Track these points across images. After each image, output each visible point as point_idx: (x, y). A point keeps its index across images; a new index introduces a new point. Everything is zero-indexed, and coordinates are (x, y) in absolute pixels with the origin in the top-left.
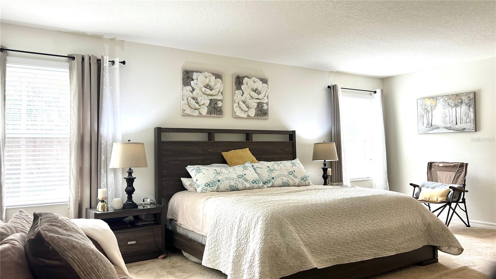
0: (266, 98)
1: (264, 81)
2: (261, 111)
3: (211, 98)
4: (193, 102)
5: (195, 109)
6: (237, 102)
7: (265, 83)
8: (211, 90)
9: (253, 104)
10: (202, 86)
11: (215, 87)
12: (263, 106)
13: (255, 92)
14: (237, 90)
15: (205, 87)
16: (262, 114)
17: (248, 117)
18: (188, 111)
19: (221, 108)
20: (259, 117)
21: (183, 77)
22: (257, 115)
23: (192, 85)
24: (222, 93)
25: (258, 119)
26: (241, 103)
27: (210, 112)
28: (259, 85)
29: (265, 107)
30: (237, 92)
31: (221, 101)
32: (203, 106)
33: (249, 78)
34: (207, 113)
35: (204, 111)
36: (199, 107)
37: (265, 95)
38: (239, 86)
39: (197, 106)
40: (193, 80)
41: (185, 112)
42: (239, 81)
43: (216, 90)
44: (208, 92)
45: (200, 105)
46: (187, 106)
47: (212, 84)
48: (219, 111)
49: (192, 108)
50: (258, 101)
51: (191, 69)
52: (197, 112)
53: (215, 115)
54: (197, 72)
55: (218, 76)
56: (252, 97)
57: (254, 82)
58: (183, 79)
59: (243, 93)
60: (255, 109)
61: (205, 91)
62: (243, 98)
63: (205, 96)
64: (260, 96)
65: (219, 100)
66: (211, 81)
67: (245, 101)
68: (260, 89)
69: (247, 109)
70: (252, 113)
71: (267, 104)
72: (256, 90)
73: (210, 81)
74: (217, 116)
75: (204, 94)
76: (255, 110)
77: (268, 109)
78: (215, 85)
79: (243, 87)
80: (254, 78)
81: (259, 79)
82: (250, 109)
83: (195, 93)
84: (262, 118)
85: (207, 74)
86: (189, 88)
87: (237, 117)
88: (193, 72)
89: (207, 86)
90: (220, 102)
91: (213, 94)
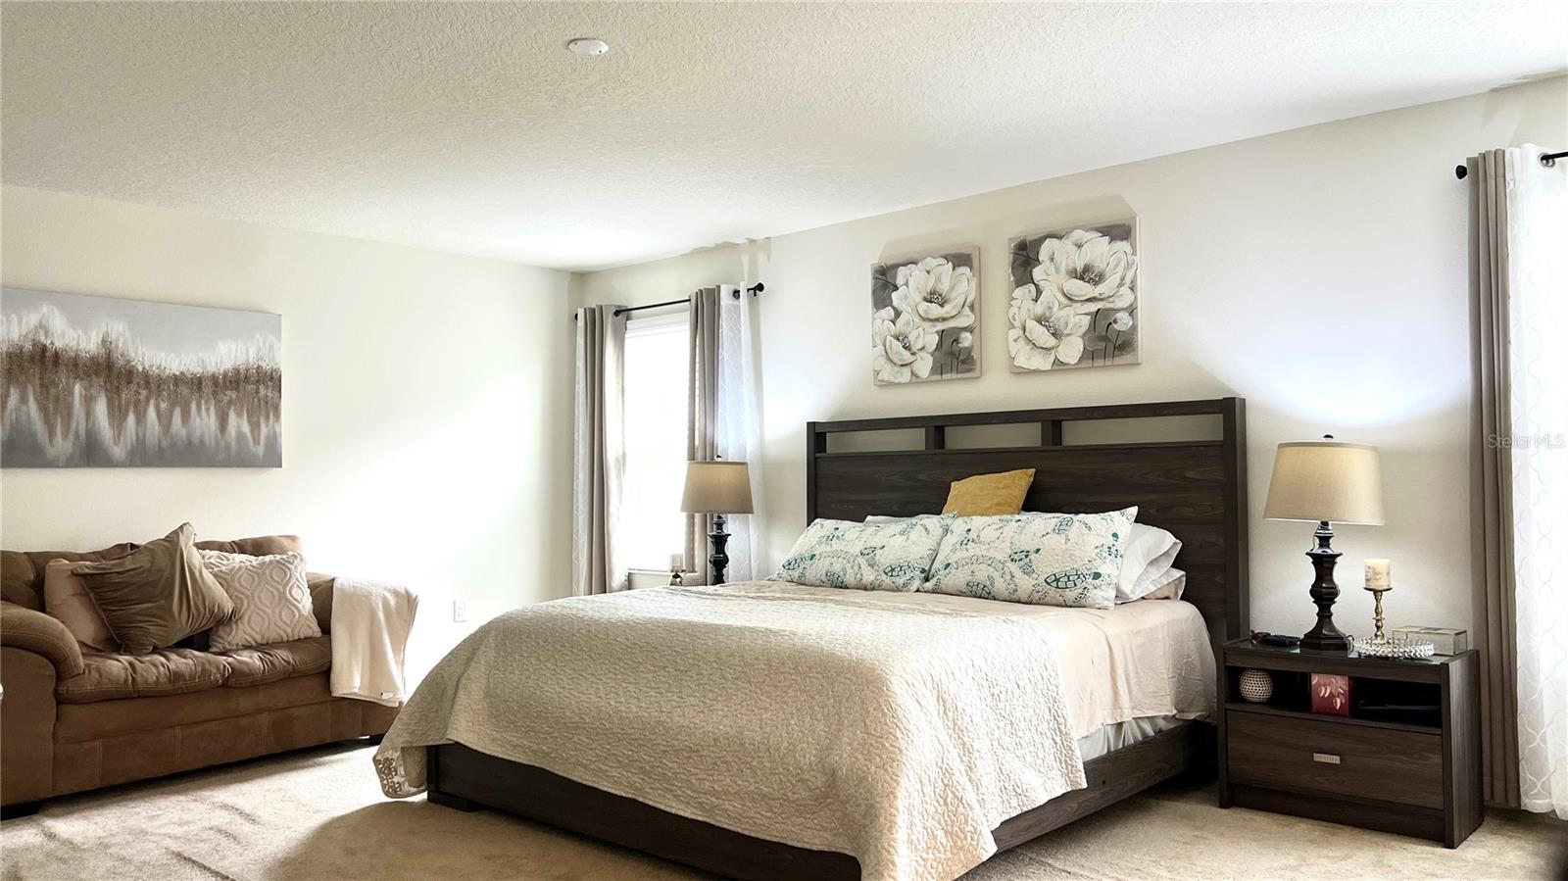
0: (1125, 290)
1: (1119, 232)
2: (1105, 339)
3: (940, 326)
4: (897, 346)
5: (902, 365)
6: (1017, 324)
7: (1122, 240)
8: (942, 306)
9: (1077, 320)
10: (918, 298)
11: (954, 294)
12: (1115, 321)
13: (1082, 278)
14: (1017, 287)
15: (926, 300)
16: (1111, 347)
17: (1055, 368)
18: (888, 373)
19: (969, 350)
20: (1100, 362)
21: (875, 285)
22: (1090, 355)
23: (895, 303)
24: (972, 308)
25: (1104, 366)
26: (1031, 324)
27: (939, 369)
28: (1099, 251)
29: (1123, 322)
30: (1018, 292)
31: (970, 329)
32: (922, 354)
33: (1060, 237)
34: (933, 371)
35: (924, 365)
36: (912, 358)
37: (1123, 279)
38: (1025, 271)
39: (907, 356)
40: (896, 288)
41: (880, 377)
42: (1025, 257)
43: (954, 303)
44: (935, 310)
45: (913, 354)
46: (883, 360)
47: (944, 287)
48: (964, 362)
49: (895, 364)
50: (1093, 307)
51: (890, 262)
52: (907, 371)
53: (954, 376)
54: (905, 265)
55: (960, 260)
56: (1070, 299)
57: (1079, 246)
58: (874, 292)
59: (1039, 292)
60: (1083, 336)
61: (925, 311)
62: (1039, 309)
63: (927, 325)
64: (1101, 289)
65: (965, 329)
66: (943, 280)
67: (1047, 314)
68: (1099, 265)
69: (1051, 342)
70: (1072, 350)
71: (1132, 311)
72: (1087, 269)
73: (939, 279)
74: (960, 376)
75: (924, 319)
76: (1081, 340)
77: (1134, 328)
78: (952, 288)
79: (1038, 273)
80: (1078, 234)
81: (1098, 230)
82: (1064, 340)
83: (900, 322)
84: (1109, 362)
85: (930, 262)
86: (888, 312)
87: (1017, 370)
88: (896, 266)
89: (934, 297)
90: (967, 335)
91: (948, 316)
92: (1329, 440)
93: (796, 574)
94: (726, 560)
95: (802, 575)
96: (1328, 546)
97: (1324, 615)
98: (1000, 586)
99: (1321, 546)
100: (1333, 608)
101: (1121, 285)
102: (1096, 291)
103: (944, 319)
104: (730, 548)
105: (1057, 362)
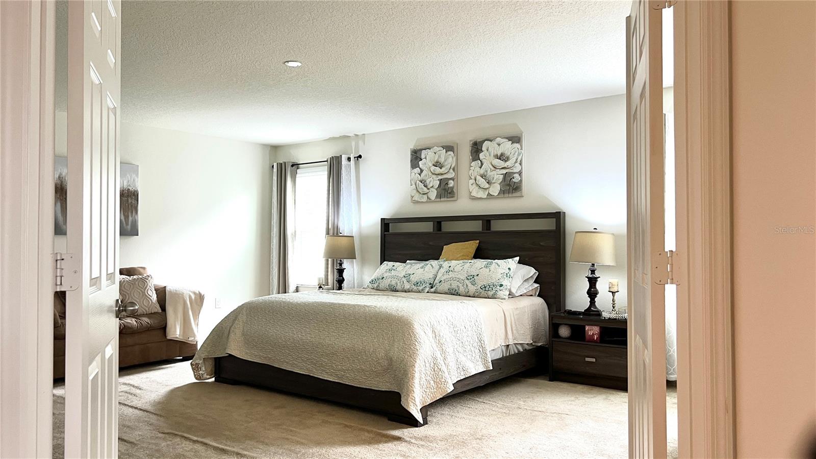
0: (517, 165)
1: (516, 139)
2: (509, 185)
3: (440, 177)
4: (421, 185)
5: (423, 194)
6: (473, 177)
7: (517, 143)
8: (441, 168)
9: (498, 176)
10: (431, 165)
11: (446, 163)
12: (513, 178)
13: (500, 159)
14: (473, 161)
15: (434, 165)
16: (511, 190)
17: (488, 197)
18: (417, 197)
19: (452, 188)
20: (506, 195)
21: (412, 157)
22: (502, 192)
23: (421, 166)
24: (454, 170)
25: (508, 197)
26: (479, 178)
27: (439, 196)
28: (507, 147)
29: (517, 178)
30: (473, 164)
31: (453, 179)
32: (432, 189)
33: (491, 141)
34: (437, 197)
35: (433, 194)
36: (428, 191)
37: (517, 160)
38: (476, 154)
39: (425, 189)
40: (421, 160)
41: (413, 199)
42: (476, 148)
43: (446, 167)
44: (438, 170)
45: (428, 189)
46: (415, 191)
47: (442, 160)
48: (450, 193)
49: (420, 193)
50: (504, 171)
51: (419, 148)
52: (425, 196)
53: (446, 199)
54: (425, 149)
55: (449, 148)
56: (495, 167)
57: (499, 145)
58: (411, 161)
59: (482, 164)
60: (500, 184)
61: (434, 170)
62: (482, 171)
63: (434, 176)
64: (508, 164)
65: (451, 179)
66: (442, 156)
67: (485, 173)
68: (507, 153)
69: (487, 186)
70: (495, 189)
71: (520, 173)
72: (502, 155)
73: (440, 156)
74: (449, 199)
75: (433, 174)
76: (499, 186)
77: (521, 181)
78: (445, 160)
79: (481, 156)
80: (499, 139)
81: (507, 138)
82: (492, 185)
83: (423, 175)
84: (510, 195)
85: (436, 149)
86: (417, 170)
87: (472, 198)
88: (421, 150)
89: (437, 164)
90: (452, 181)
91: (443, 173)
92: (595, 230)
93: (375, 286)
94: (343, 280)
95: (378, 286)
96: (594, 274)
97: (592, 302)
98: (462, 290)
99: (591, 274)
100: (596, 299)
101: (516, 162)
102: (506, 165)
103: (442, 174)
104: (345, 275)
105: (489, 194)
